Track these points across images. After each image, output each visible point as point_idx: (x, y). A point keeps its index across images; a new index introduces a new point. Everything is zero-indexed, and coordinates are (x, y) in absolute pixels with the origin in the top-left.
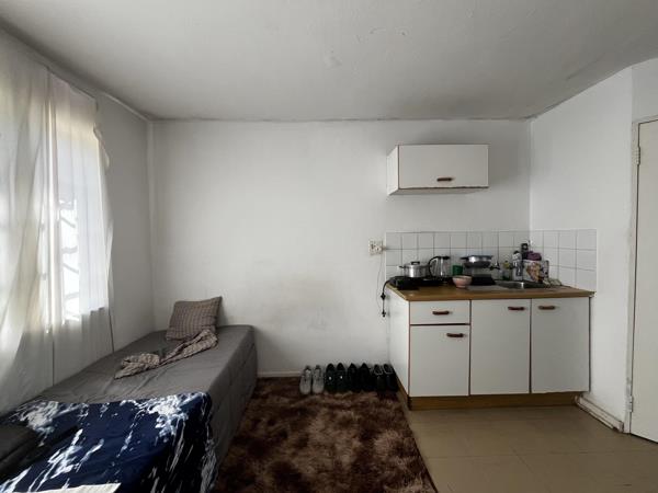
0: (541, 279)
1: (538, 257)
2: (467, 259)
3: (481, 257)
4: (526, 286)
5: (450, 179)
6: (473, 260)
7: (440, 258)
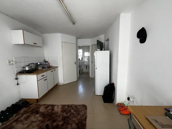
0: (49, 66)
1: (47, 62)
2: (38, 63)
3: (40, 63)
4: (47, 68)
5: (36, 44)
6: (39, 64)
7: (32, 64)
